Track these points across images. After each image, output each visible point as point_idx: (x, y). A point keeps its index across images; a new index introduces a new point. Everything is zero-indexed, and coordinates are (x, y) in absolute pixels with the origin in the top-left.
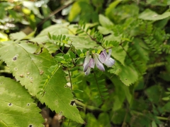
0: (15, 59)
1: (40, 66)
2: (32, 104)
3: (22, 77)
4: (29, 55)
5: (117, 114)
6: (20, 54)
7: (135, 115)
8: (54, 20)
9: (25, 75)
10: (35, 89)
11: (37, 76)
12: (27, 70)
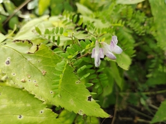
0: (8, 63)
1: (39, 66)
2: (45, 110)
3: (24, 82)
4: (23, 56)
5: (106, 99)
6: (12, 56)
7: (125, 96)
8: (21, 16)
9: (27, 80)
10: (43, 93)
11: (40, 77)
12: (26, 73)
